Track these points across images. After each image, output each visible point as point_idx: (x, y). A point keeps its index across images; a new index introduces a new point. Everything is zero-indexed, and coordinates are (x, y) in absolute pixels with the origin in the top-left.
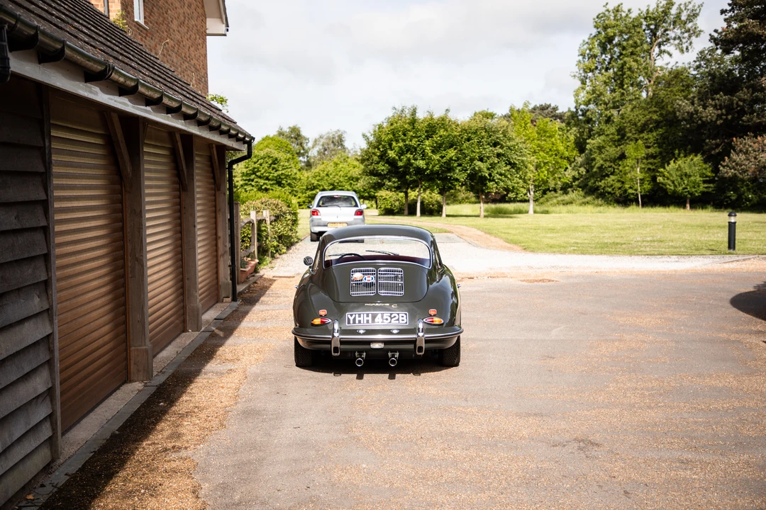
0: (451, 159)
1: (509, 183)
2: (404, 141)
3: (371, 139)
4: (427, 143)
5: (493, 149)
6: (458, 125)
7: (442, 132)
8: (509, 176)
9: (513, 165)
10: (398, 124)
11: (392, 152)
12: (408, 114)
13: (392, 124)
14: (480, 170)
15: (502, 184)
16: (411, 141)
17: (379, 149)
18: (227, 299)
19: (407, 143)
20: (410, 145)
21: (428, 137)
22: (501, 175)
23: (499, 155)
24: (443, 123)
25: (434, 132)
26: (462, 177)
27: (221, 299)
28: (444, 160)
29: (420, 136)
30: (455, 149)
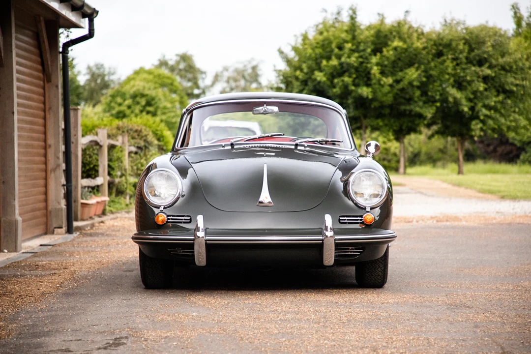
0: (410, 84)
1: (503, 120)
2: (339, 57)
3: (292, 54)
4: (374, 60)
5: (478, 69)
6: (423, 34)
7: (397, 43)
8: (503, 111)
9: (509, 94)
10: (331, 33)
11: (321, 74)
12: (345, 18)
13: (321, 33)
14: (457, 102)
15: (490, 122)
16: (349, 57)
17: (302, 70)
18: (59, 230)
19: (343, 59)
20: (348, 64)
21: (375, 52)
22: (489, 108)
23: (485, 79)
24: (399, 30)
25: (386, 45)
26: (429, 112)
27: (52, 229)
28: (400, 86)
29: (364, 50)
30: (417, 69)
